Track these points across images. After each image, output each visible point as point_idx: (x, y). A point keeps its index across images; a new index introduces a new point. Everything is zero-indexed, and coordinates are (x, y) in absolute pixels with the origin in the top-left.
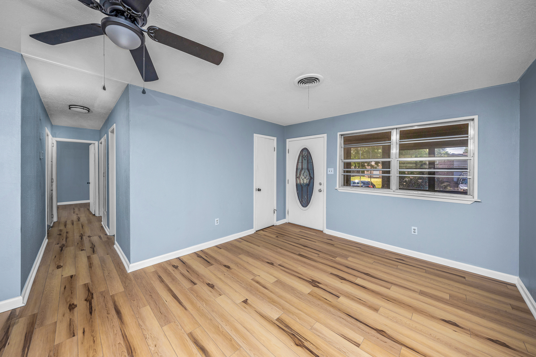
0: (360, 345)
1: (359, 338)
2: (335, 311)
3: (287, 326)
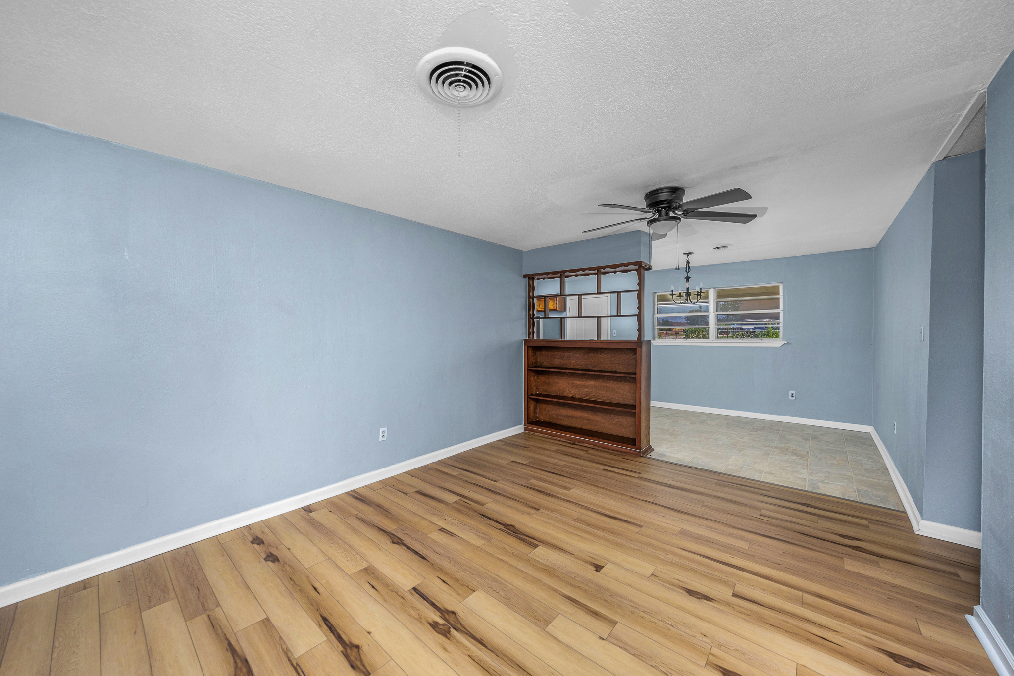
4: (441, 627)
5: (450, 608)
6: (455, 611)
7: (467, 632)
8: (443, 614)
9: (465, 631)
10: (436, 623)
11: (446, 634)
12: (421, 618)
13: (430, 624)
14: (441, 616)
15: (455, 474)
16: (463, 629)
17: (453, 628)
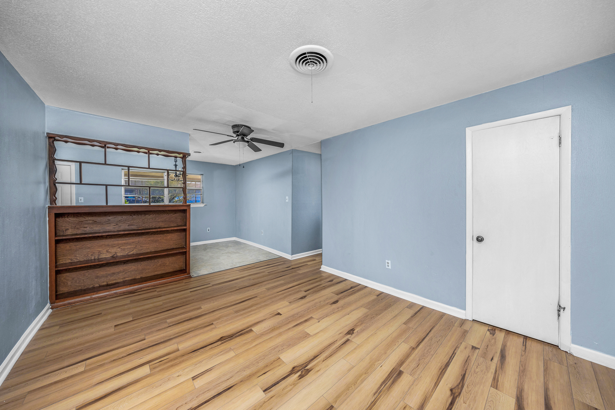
0: (193, 380)
1: (200, 383)
2: (242, 376)
3: (241, 335)
4: (303, 373)
5: (290, 369)
6: (293, 367)
7: (309, 362)
8: (293, 373)
9: (308, 363)
10: (299, 376)
11: (308, 371)
12: (294, 384)
13: (300, 379)
14: (295, 374)
15: (82, 369)
16: (307, 363)
17: (305, 368)
